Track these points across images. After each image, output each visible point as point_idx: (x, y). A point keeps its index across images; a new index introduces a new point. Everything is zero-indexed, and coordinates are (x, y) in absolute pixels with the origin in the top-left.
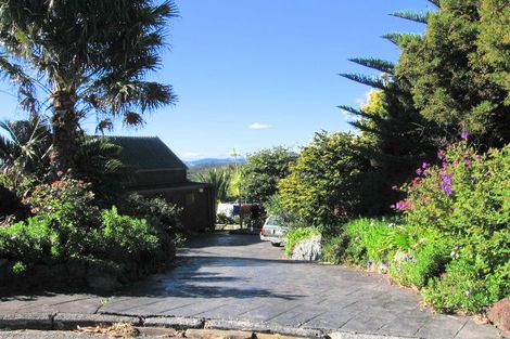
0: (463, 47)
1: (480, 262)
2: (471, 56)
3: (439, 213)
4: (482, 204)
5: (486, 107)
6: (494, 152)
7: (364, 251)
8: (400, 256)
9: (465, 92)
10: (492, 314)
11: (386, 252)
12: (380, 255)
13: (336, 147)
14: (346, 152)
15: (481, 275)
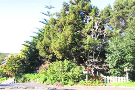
0: (48, 45)
1: (52, 78)
2: (50, 47)
3: (45, 72)
4: (52, 70)
5: (51, 55)
6: (53, 63)
7: (29, 80)
8: (38, 79)
9: (48, 52)
10: (54, 84)
11: (35, 79)
12: (34, 80)
13: (16, 58)
14: (18, 59)
15: (52, 80)
